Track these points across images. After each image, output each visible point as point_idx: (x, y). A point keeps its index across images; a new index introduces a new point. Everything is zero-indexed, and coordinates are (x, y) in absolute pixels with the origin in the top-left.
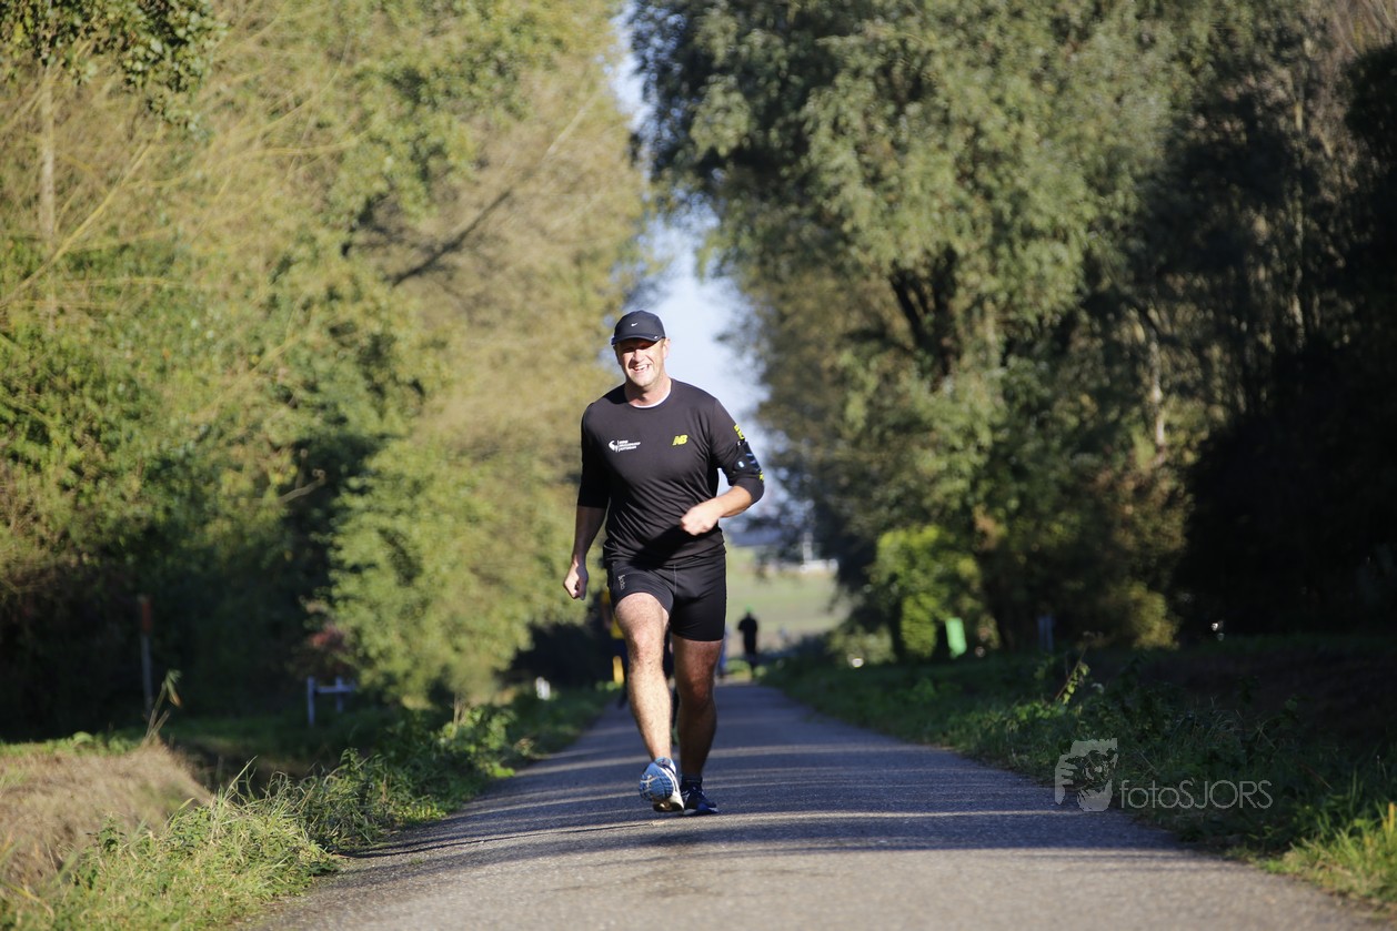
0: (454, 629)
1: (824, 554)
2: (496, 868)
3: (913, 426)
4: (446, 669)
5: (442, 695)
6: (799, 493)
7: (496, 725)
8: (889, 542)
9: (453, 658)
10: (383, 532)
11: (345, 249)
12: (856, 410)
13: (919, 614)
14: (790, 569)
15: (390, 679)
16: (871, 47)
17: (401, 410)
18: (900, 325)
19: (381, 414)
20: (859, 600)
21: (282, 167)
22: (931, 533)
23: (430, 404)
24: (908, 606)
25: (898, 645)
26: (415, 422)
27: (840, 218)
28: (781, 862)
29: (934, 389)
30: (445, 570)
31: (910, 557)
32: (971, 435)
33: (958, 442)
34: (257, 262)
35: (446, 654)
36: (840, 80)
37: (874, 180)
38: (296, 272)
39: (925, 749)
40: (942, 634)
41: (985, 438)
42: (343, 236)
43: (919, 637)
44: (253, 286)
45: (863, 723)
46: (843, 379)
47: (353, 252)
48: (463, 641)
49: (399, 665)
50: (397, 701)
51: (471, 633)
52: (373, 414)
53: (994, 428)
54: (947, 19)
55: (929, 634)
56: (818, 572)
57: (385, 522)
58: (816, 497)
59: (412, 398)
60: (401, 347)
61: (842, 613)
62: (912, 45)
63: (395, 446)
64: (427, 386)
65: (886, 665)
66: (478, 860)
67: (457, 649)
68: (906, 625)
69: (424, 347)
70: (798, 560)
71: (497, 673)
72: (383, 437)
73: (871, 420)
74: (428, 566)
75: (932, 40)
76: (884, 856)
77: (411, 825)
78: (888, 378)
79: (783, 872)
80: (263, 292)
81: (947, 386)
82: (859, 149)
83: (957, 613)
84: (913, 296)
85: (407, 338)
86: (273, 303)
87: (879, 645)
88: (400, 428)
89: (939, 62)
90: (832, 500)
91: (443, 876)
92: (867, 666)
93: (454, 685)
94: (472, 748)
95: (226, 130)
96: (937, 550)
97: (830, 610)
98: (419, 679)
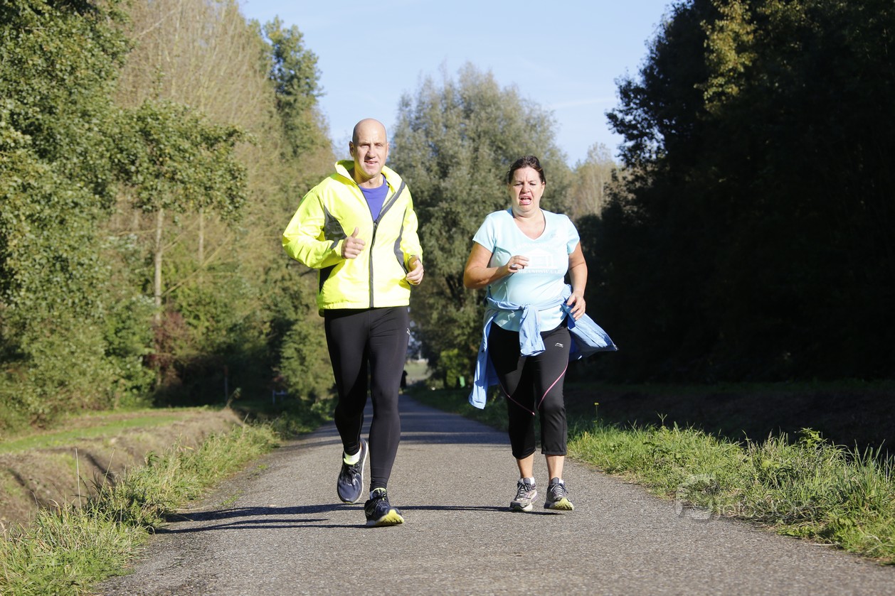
0: (316, 377)
1: (424, 357)
2: (326, 447)
3: (452, 321)
4: (314, 389)
5: (312, 396)
6: (417, 339)
7: (328, 405)
8: (443, 354)
9: (316, 385)
10: (296, 349)
11: (287, 265)
12: (435, 315)
13: (451, 375)
14: (415, 361)
15: (297, 391)
16: (442, 209)
17: (302, 313)
18: (448, 291)
19: (297, 314)
20: (434, 370)
21: (269, 241)
22: (456, 351)
23: (310, 312)
24: (449, 372)
25: (445, 384)
26: (306, 316)
27: (433, 261)
28: (409, 447)
29: (458, 310)
30: (313, 360)
31: (449, 358)
32: (468, 323)
33: (464, 325)
34: (261, 269)
35: (313, 384)
36: (433, 220)
37: (442, 249)
38: (272, 273)
39: (452, 414)
40: (458, 381)
41: (472, 324)
42: (287, 262)
43: (451, 381)
44: (259, 276)
45: (435, 406)
46: (431, 307)
47: (289, 267)
48: (319, 380)
49: (300, 387)
50: (299, 398)
51: (321, 378)
52: (294, 314)
53: (475, 321)
54: (465, 202)
55: (454, 381)
56: (422, 362)
57: (296, 346)
58: (423, 340)
59: (305, 310)
60: (304, 294)
61: (429, 374)
62: (453, 210)
63: (300, 323)
64: (310, 305)
65: (442, 389)
66: (321, 444)
67: (317, 383)
68: (448, 378)
69: (309, 294)
70: (417, 359)
71: (328, 390)
72: (297, 320)
73: (439, 319)
74: (308, 359)
75: (460, 209)
76: (439, 445)
77: (302, 434)
78: (445, 307)
79: (410, 450)
80: (263, 278)
81: (462, 309)
82: (437, 240)
83: (462, 375)
84: (452, 282)
85: (305, 292)
86: (265, 282)
87: (439, 384)
88: (302, 318)
89: (461, 215)
90: (427, 341)
91: (311, 449)
92: (436, 390)
93: (316, 393)
94: (320, 412)
95: (253, 230)
96: (458, 356)
97: (426, 373)
98: (306, 391)
